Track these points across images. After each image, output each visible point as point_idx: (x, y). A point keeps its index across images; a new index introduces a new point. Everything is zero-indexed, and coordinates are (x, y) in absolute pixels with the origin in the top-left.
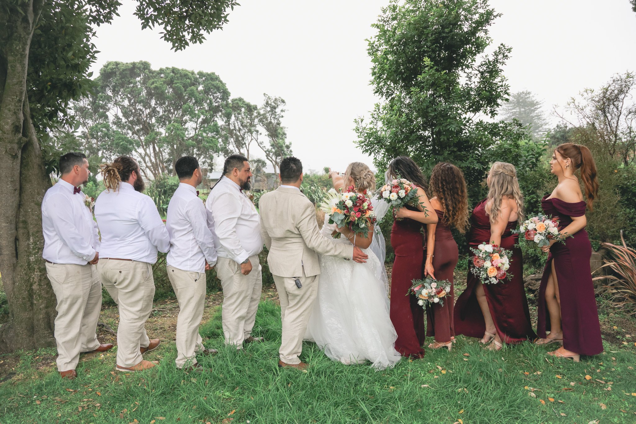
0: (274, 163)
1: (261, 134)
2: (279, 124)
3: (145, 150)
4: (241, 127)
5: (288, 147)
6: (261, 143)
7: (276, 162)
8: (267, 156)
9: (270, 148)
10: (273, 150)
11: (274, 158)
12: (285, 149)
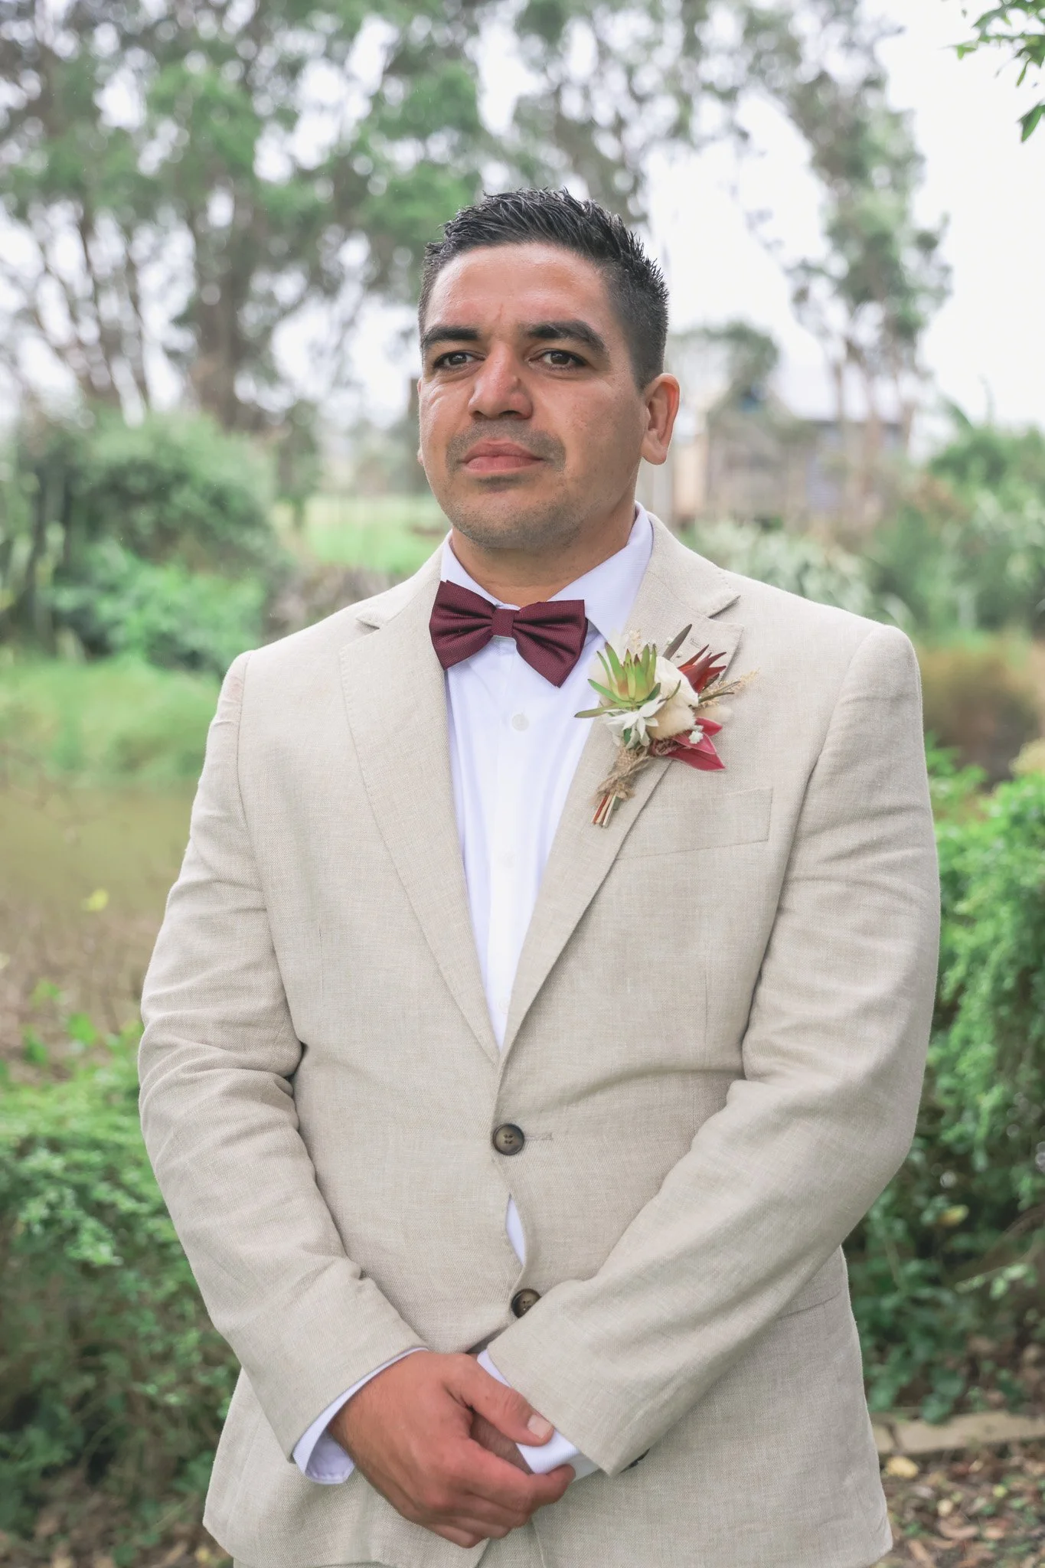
0: (838, 350)
1: (762, 154)
2: (874, 83)
3: (43, 248)
4: (628, 108)
5: (927, 243)
6: (762, 216)
7: (853, 351)
8: (801, 296)
9: (818, 248)
10: (839, 266)
11: (835, 313)
12: (910, 259)
